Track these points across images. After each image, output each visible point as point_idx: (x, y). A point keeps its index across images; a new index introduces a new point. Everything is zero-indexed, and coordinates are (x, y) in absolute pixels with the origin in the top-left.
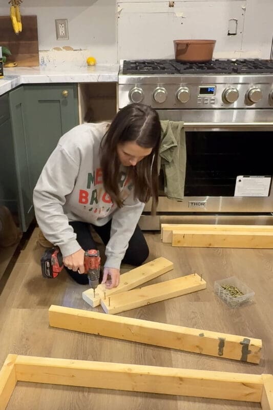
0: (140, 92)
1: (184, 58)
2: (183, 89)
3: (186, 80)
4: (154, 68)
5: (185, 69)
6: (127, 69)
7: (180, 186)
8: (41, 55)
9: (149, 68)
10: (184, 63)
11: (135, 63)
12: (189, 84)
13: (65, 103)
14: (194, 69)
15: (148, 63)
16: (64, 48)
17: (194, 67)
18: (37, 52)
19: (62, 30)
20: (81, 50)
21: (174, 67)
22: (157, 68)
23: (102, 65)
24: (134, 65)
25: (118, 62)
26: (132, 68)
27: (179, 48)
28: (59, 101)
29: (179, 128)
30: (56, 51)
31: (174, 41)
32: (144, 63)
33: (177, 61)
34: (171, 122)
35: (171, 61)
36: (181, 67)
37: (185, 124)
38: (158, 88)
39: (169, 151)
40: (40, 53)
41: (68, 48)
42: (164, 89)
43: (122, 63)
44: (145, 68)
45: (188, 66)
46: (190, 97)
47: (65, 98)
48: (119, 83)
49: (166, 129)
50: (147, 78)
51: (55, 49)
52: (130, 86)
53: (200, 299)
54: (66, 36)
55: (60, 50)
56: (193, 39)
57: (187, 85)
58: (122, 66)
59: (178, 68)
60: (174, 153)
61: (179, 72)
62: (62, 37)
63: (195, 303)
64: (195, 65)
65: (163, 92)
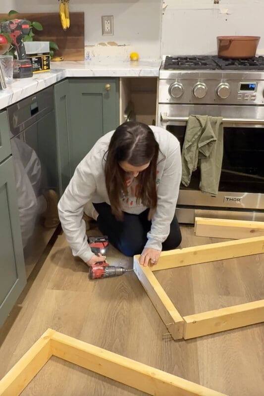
0: (180, 87)
1: (226, 54)
2: (224, 85)
3: (227, 75)
4: (196, 64)
5: (226, 65)
6: (169, 65)
7: (215, 181)
8: (87, 50)
9: (191, 64)
10: (226, 59)
11: (177, 59)
12: (230, 79)
13: (107, 96)
14: (236, 65)
15: (190, 59)
16: (108, 43)
17: (236, 63)
18: (83, 47)
19: (107, 27)
20: (125, 45)
21: (215, 63)
22: (198, 64)
23: (145, 60)
24: (177, 61)
25: (161, 58)
26: (174, 63)
27: (222, 44)
28: (102, 94)
29: (218, 124)
30: (101, 46)
31: (217, 37)
32: (186, 58)
33: (220, 57)
34: (210, 117)
35: (213, 57)
36: (223, 63)
37: (224, 119)
38: (198, 83)
39: (207, 146)
40: (85, 48)
41: (112, 44)
42: (204, 84)
43: (164, 59)
44: (186, 64)
45: (230, 62)
46: (231, 93)
47: (108, 91)
48: (160, 78)
49: (205, 123)
50: (188, 73)
51: (100, 44)
52: (171, 80)
53: (229, 293)
54: (111, 32)
55: (106, 45)
56: (237, 35)
57: (228, 81)
58: (164, 62)
59: (219, 63)
60: (211, 148)
61: (220, 68)
62: (108, 33)
63: (225, 297)
64: (237, 61)
65: (204, 87)
